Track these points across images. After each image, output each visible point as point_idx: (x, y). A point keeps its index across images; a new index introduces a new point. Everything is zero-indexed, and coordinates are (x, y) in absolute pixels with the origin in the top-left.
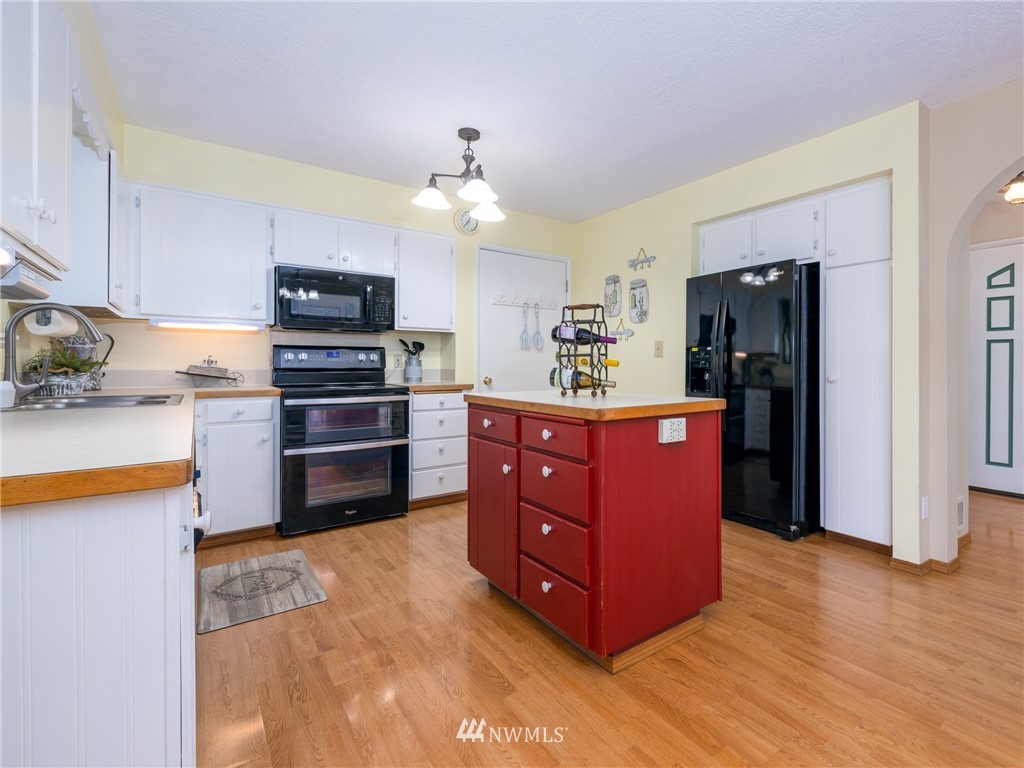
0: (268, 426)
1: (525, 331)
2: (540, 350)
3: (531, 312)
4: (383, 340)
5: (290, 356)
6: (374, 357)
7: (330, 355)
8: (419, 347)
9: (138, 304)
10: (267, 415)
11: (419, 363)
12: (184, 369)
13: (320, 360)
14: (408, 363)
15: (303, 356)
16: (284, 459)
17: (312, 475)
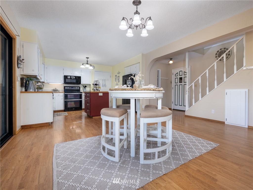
0: (63, 97)
1: (103, 84)
2: (106, 87)
3: (104, 81)
4: (80, 86)
5: (66, 88)
6: (78, 88)
7: (72, 88)
8: (86, 86)
9: (47, 81)
10: (63, 95)
11: (86, 89)
12: (52, 89)
13: (71, 88)
14: (84, 89)
15: (68, 88)
16: (65, 101)
17: (69, 103)
